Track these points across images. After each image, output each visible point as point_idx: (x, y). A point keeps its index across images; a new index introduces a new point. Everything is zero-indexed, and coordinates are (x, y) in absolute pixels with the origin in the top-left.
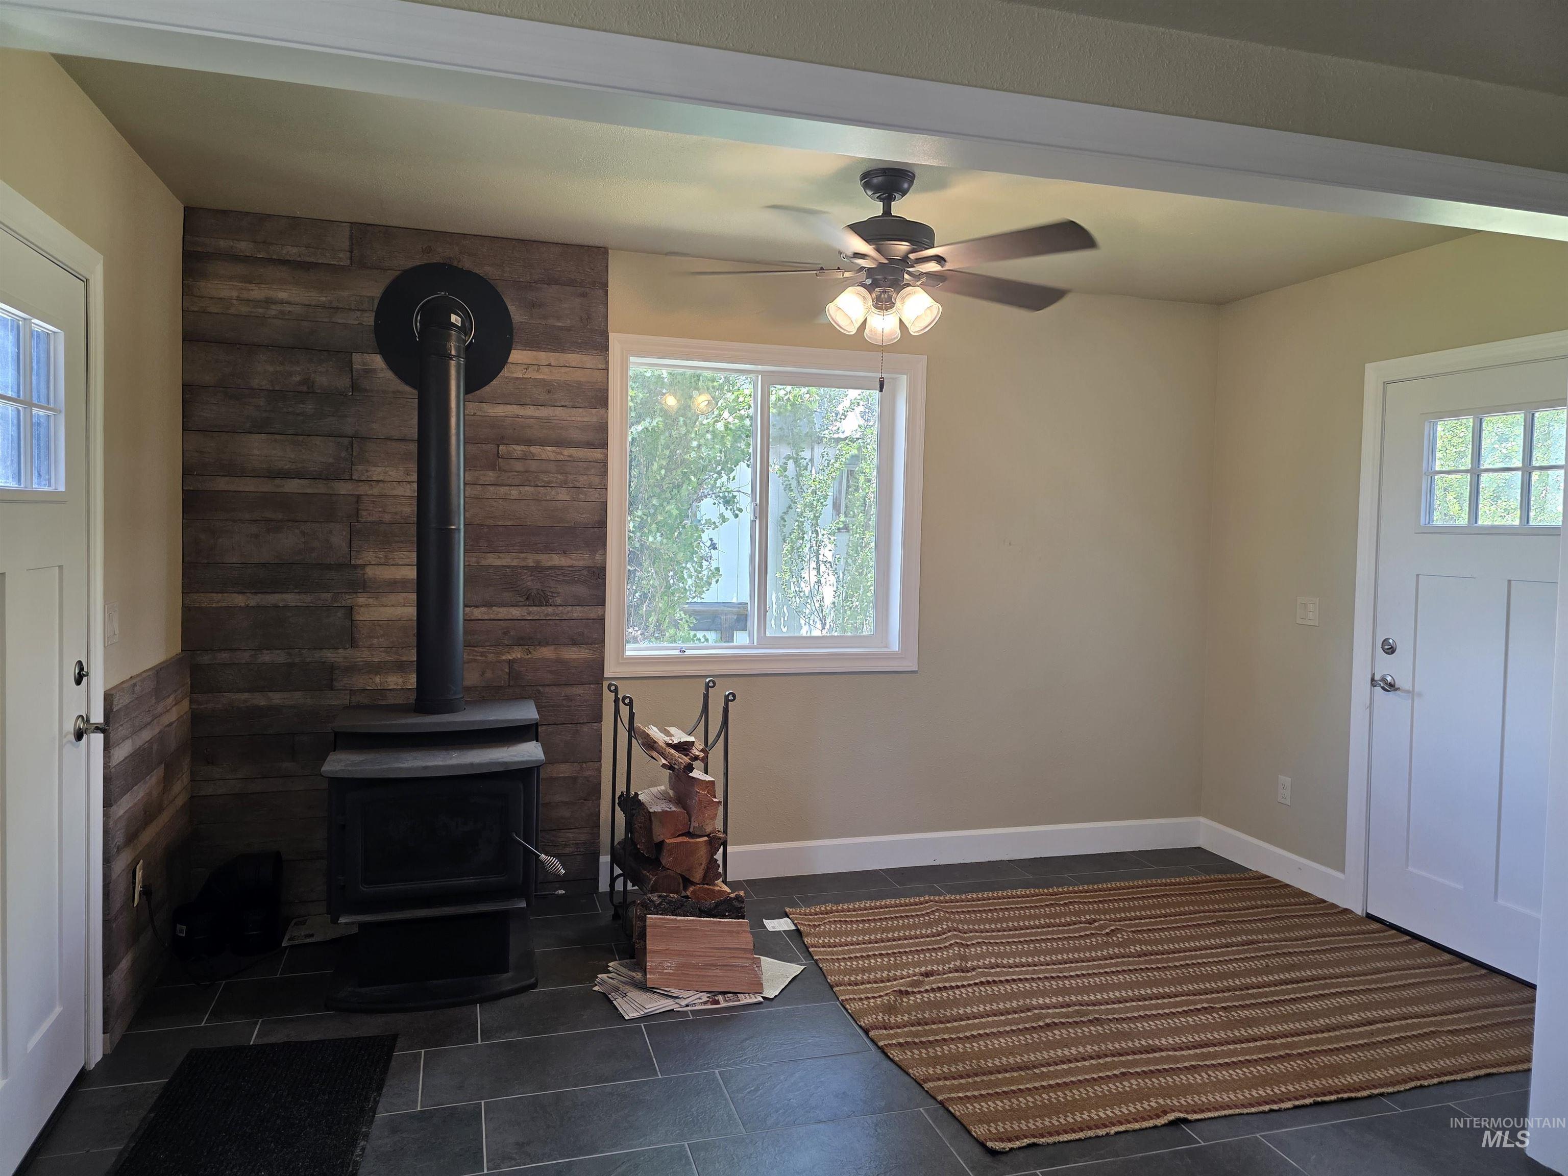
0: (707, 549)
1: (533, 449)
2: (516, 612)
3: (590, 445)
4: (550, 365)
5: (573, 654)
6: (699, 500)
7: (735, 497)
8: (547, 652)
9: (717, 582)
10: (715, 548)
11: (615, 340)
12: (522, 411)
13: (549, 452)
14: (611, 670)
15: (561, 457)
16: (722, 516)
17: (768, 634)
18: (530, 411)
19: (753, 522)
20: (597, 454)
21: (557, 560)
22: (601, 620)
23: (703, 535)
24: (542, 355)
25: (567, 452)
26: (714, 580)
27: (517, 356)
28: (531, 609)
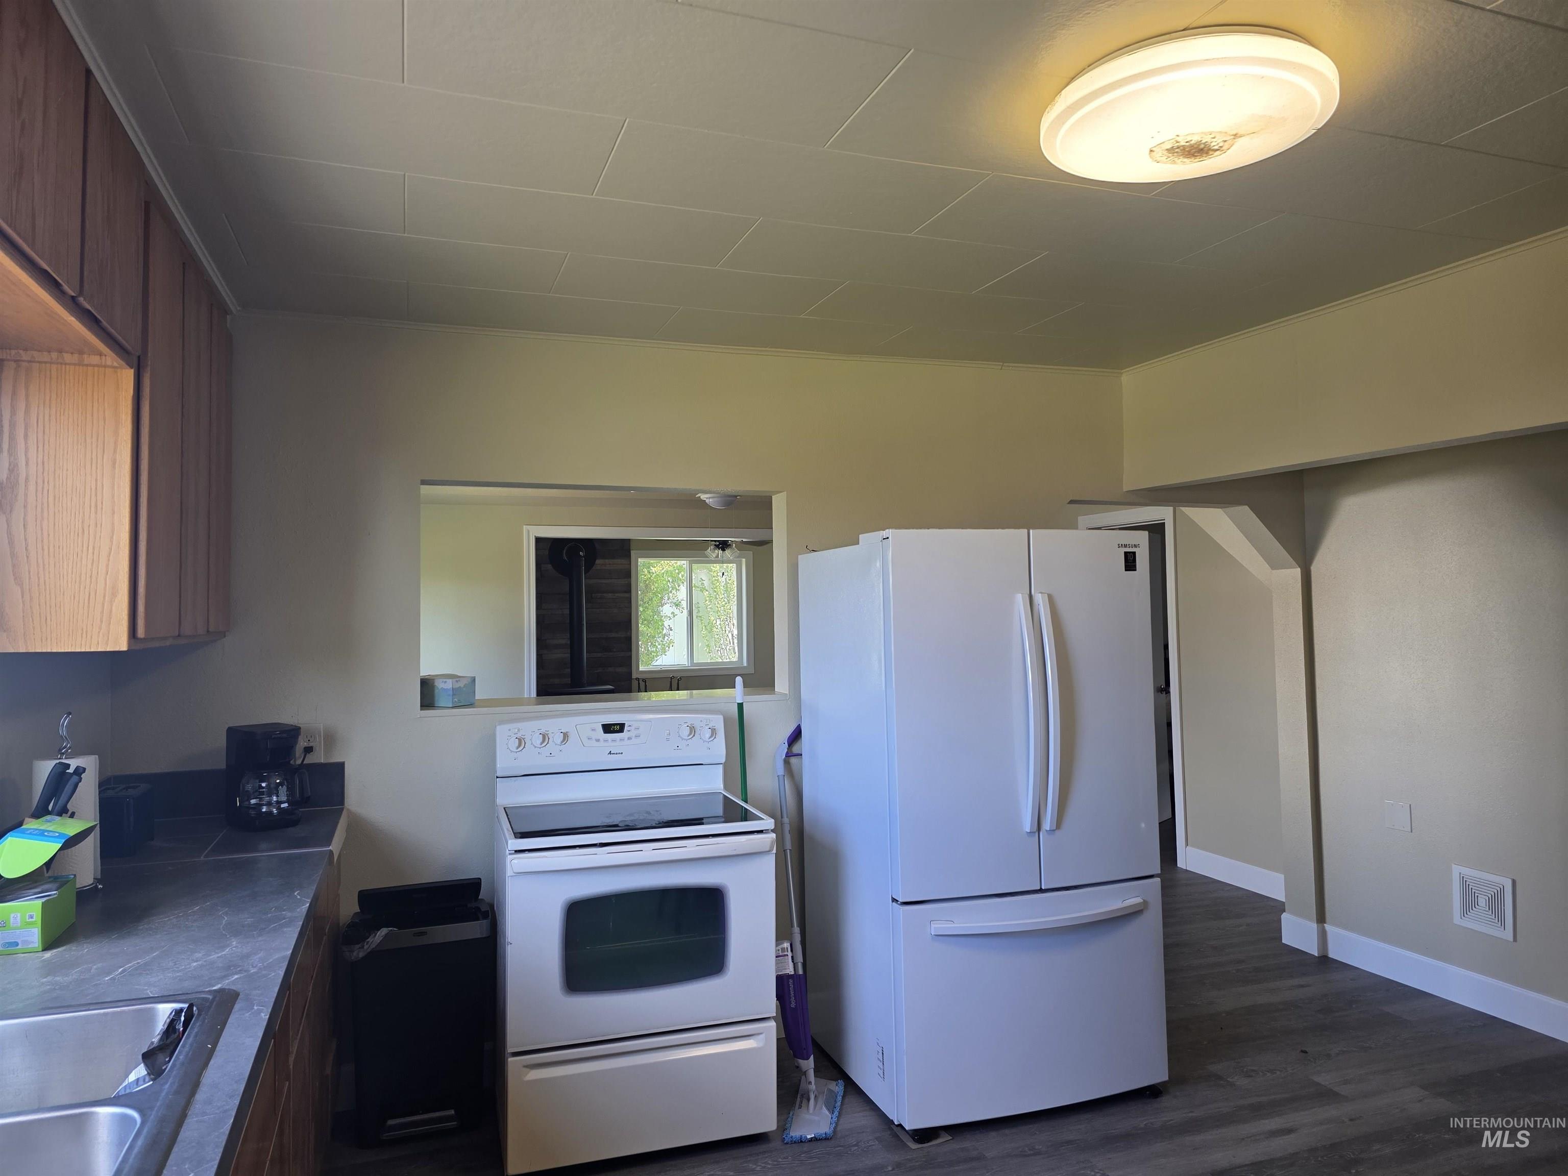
0: (668, 631)
1: (605, 595)
2: (599, 655)
3: (626, 592)
4: (610, 564)
5: (620, 670)
6: (662, 606)
7: (680, 602)
8: (611, 669)
9: (672, 646)
10: (671, 630)
11: (633, 553)
12: (600, 581)
13: (610, 595)
14: (634, 676)
15: (614, 597)
16: (673, 613)
17: (695, 662)
18: (603, 581)
19: (687, 618)
20: (627, 595)
21: (613, 635)
22: (630, 657)
23: (665, 623)
24: (607, 561)
25: (617, 595)
26: (671, 645)
27: (598, 562)
28: (605, 653)
